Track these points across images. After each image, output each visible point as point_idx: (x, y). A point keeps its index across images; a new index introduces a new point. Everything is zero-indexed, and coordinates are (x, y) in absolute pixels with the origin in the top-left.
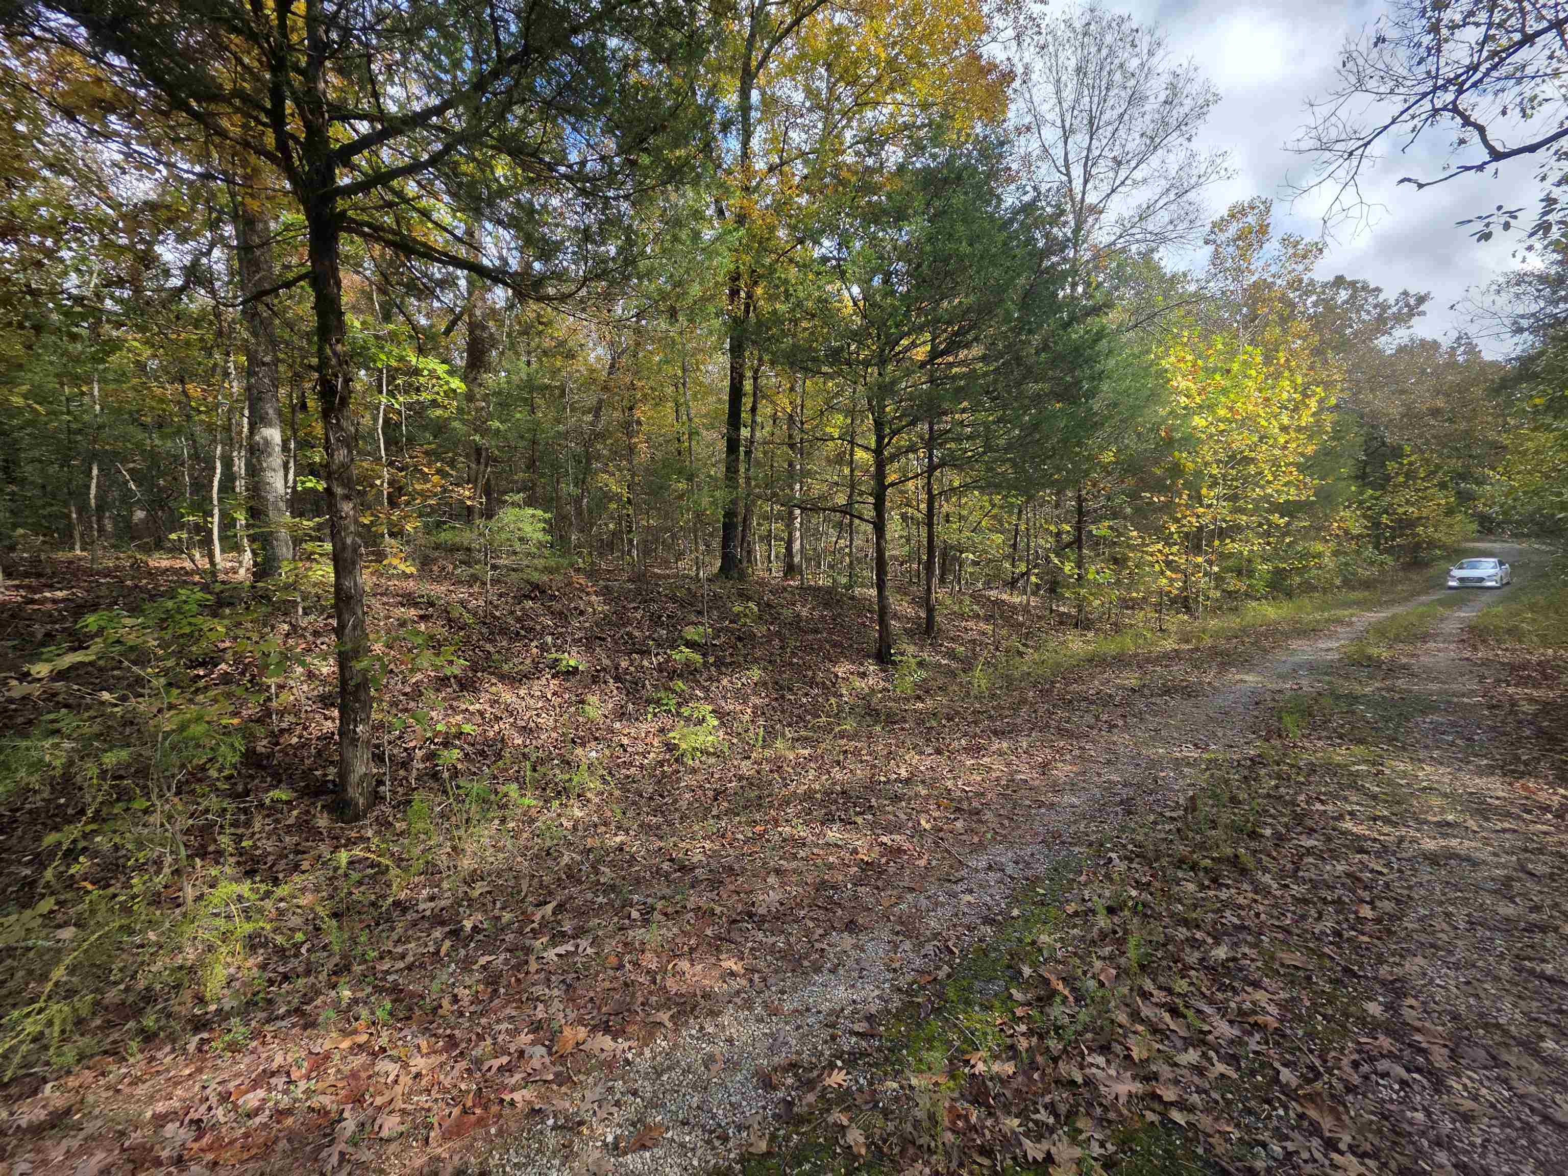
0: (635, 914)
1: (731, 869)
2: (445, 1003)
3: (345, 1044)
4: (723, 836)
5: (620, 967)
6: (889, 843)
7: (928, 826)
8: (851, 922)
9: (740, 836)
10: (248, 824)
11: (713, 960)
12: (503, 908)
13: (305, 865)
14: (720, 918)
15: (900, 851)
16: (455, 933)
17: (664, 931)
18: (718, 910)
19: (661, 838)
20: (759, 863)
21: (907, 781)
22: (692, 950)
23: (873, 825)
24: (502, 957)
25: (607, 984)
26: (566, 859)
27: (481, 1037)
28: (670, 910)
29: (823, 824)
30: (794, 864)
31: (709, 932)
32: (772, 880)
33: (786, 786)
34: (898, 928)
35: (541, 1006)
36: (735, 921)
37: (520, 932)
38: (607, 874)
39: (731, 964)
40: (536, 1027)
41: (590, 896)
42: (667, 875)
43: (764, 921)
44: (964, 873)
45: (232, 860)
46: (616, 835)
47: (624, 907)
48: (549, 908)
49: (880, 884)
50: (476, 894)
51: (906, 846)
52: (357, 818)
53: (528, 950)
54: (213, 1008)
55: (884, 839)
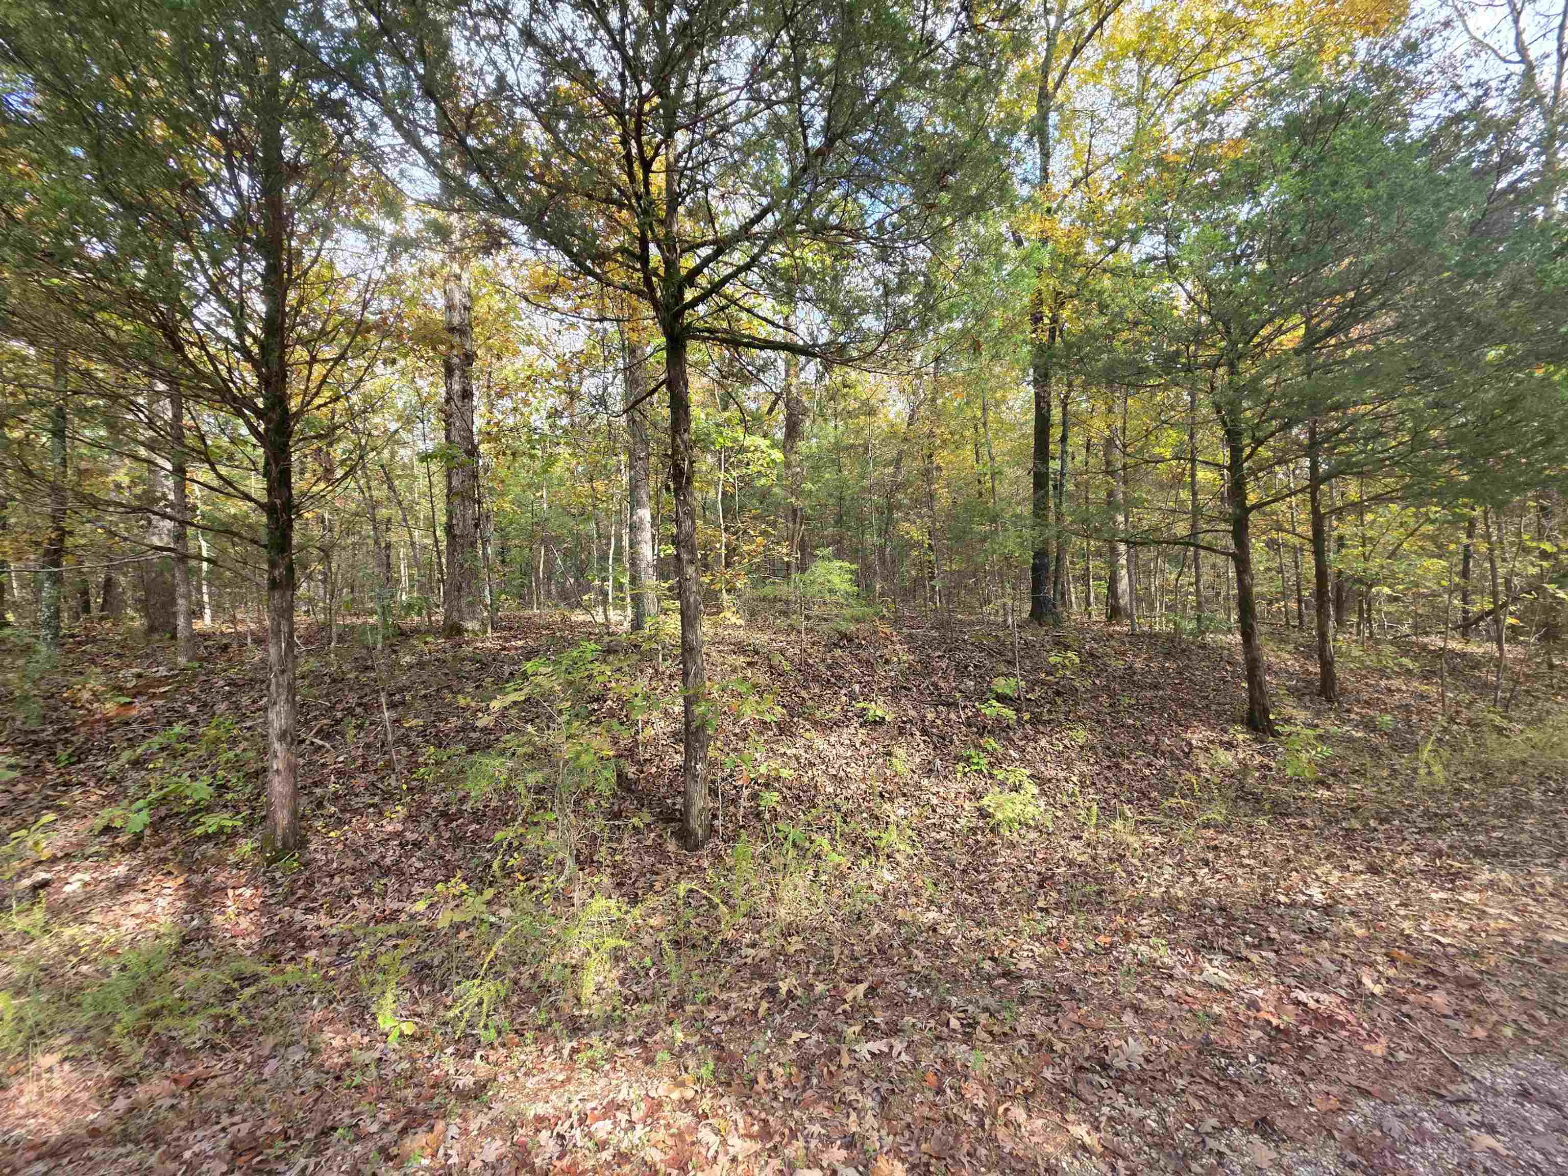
0: (955, 1023)
1: (1071, 991)
2: (761, 1078)
3: (675, 1095)
4: (1056, 940)
5: (940, 1091)
6: (1312, 1004)
7: (1377, 990)
8: (1264, 1120)
9: (1078, 945)
10: (619, 841)
11: (1057, 1118)
12: (817, 974)
13: (658, 886)
14: (1062, 1057)
15: (1331, 1021)
16: (772, 992)
17: (989, 1056)
18: (1058, 1046)
19: (979, 925)
20: (1108, 991)
21: (1327, 910)
22: (1027, 1095)
23: (1280, 969)
24: (815, 1038)
25: (925, 1111)
26: (876, 930)
27: (793, 1135)
28: (996, 1029)
29: (1196, 951)
30: (1157, 1004)
31: (1048, 1074)
32: (1128, 1018)
33: (1133, 883)
34: (1353, 1157)
35: (853, 1116)
36: (1081, 1068)
37: (832, 1010)
38: (921, 962)
39: (1081, 1131)
40: (850, 1143)
41: (903, 985)
42: (990, 978)
43: (1124, 1080)
44: (1467, 1088)
45: (609, 870)
46: (928, 909)
47: (941, 1009)
48: (862, 988)
49: (1305, 1067)
50: (791, 950)
51: (1342, 1015)
52: (696, 847)
53: (840, 1037)
54: (586, 1012)
55: (1302, 996)
